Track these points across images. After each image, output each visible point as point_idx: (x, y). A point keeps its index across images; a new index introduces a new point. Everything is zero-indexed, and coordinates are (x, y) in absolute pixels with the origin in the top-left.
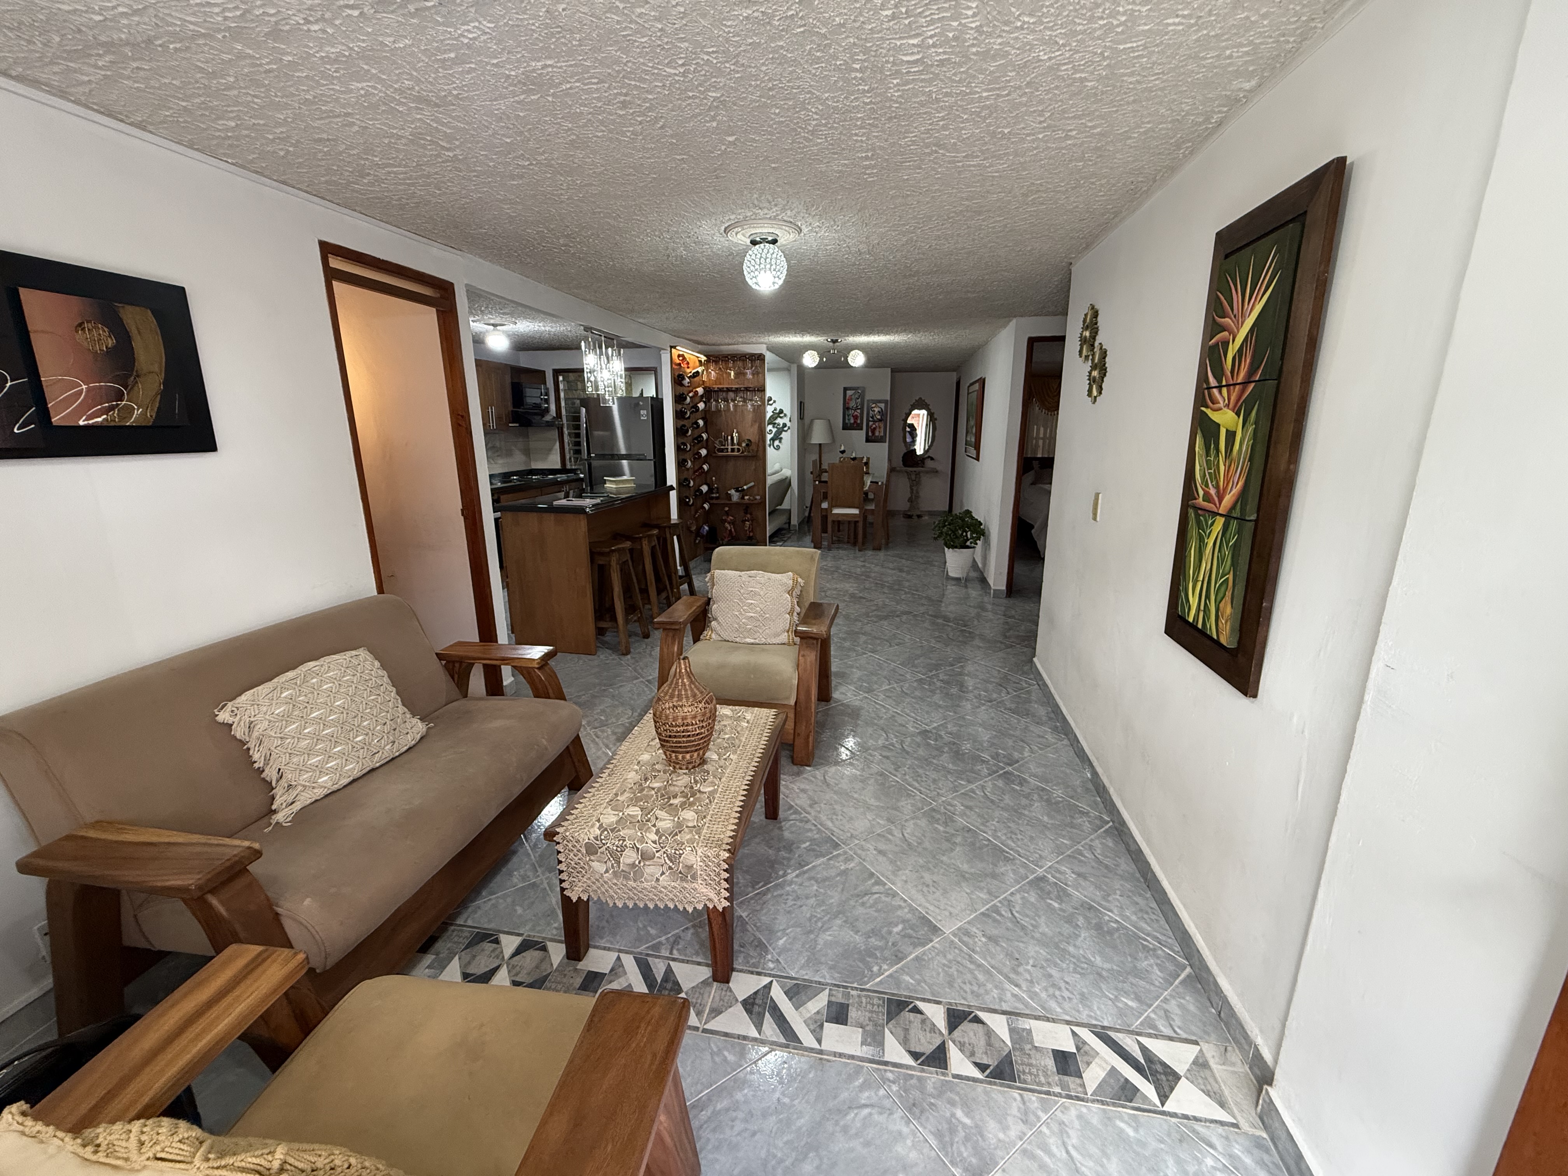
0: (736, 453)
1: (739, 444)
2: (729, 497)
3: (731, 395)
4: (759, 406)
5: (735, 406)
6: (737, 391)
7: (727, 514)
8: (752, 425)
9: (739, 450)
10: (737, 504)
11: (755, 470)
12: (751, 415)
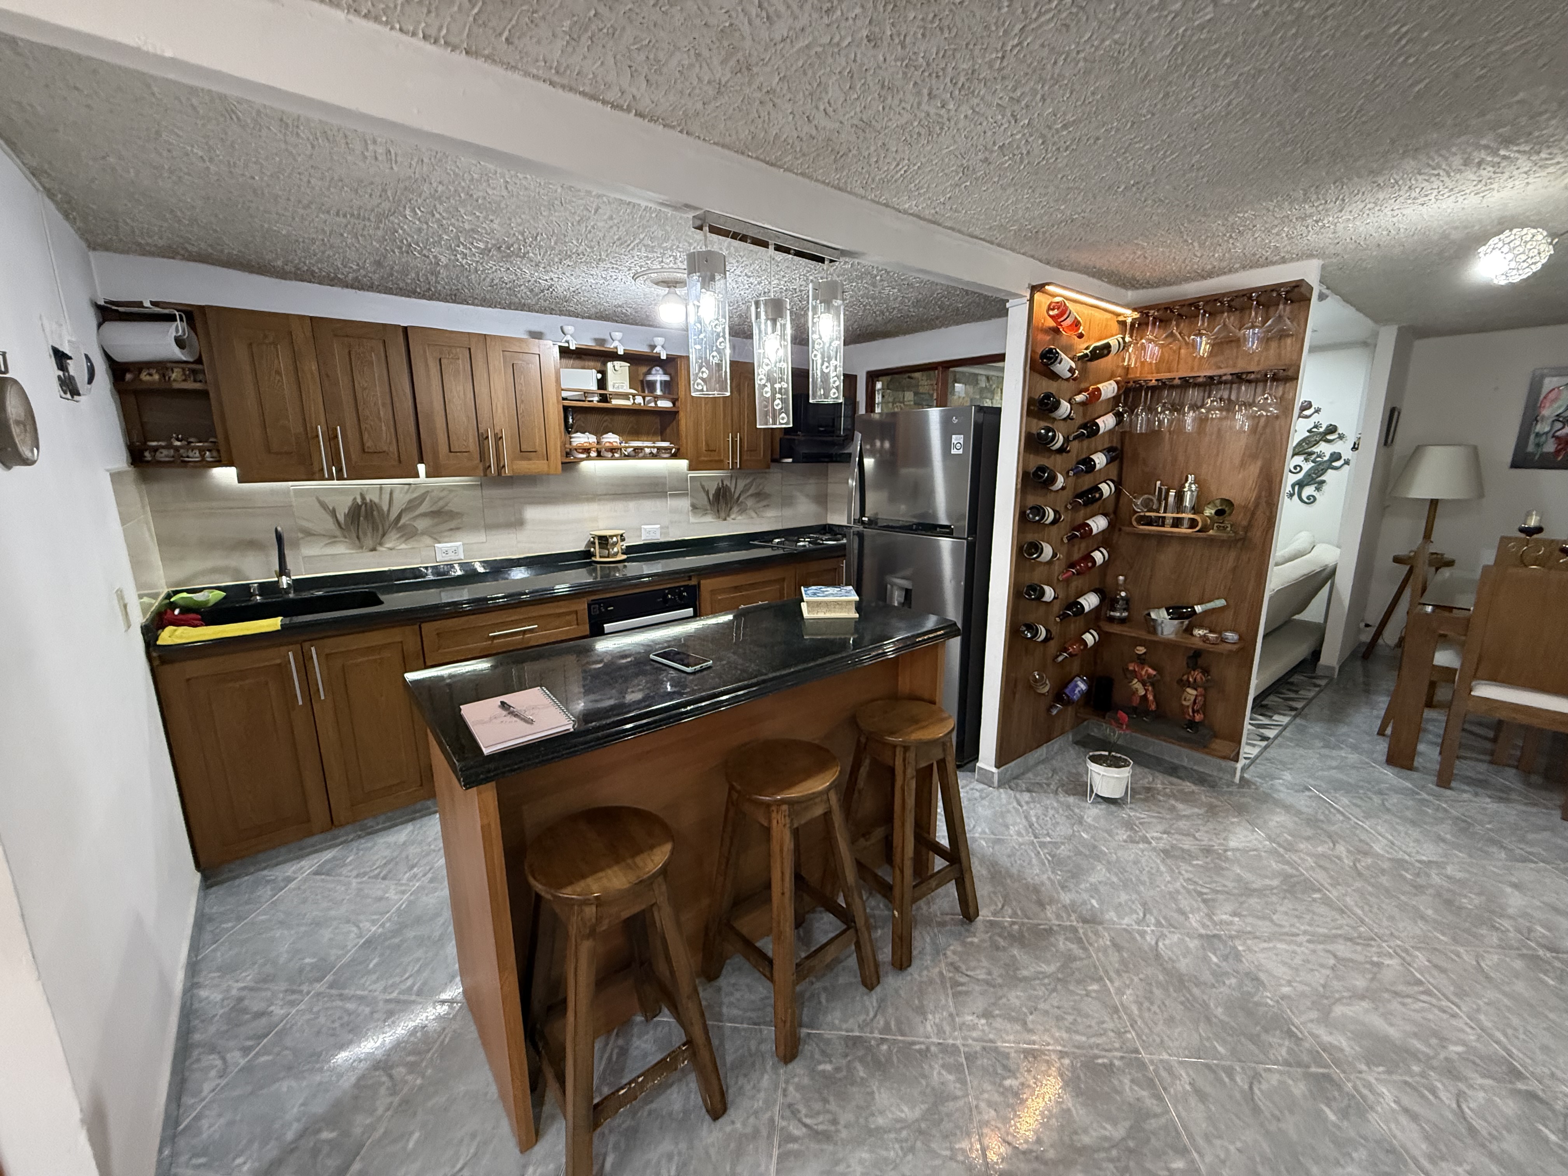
0: (1184, 530)
1: (1196, 509)
2: (1151, 626)
3: (1193, 394)
4: (1271, 420)
5: (1202, 421)
6: (1210, 384)
7: (1142, 660)
8: (1243, 465)
9: (1193, 523)
10: (1169, 645)
11: (1234, 569)
12: (1243, 441)
